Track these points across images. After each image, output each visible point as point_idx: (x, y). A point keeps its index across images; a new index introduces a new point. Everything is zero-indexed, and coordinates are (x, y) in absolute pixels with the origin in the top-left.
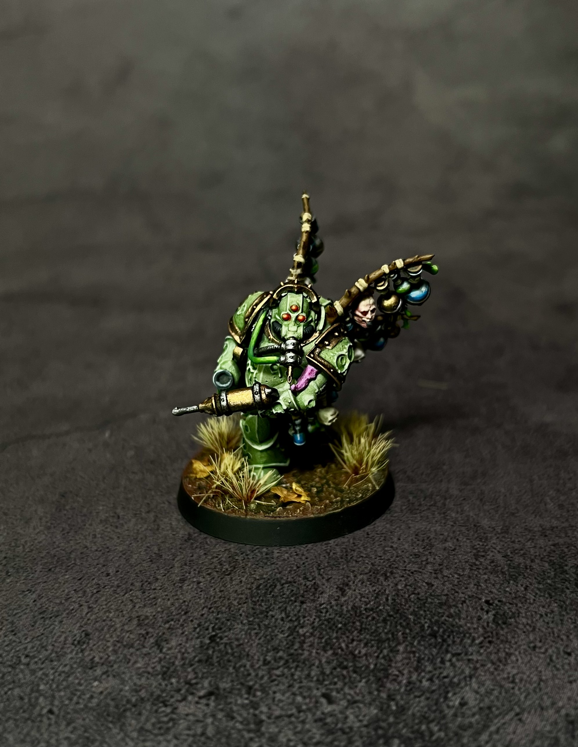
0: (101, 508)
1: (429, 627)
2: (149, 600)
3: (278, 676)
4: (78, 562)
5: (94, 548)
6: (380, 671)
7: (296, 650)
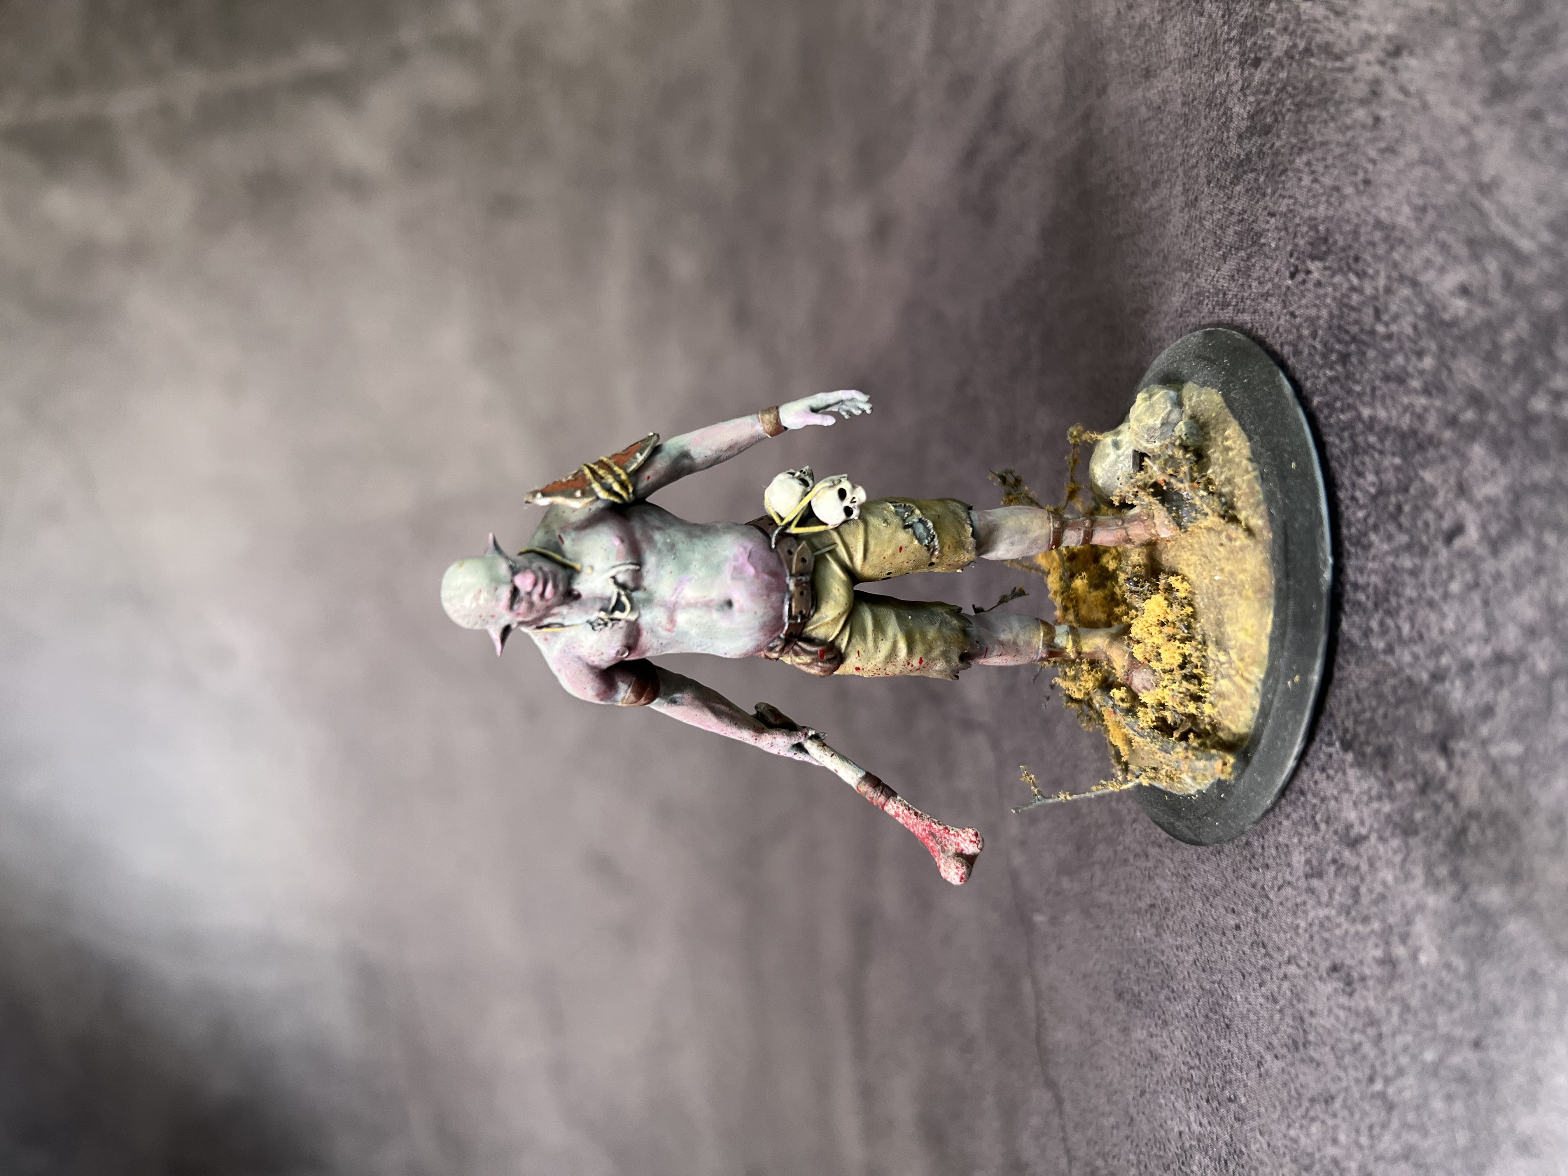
0: (1139, 934)
1: (1331, 368)
2: (1280, 858)
3: (1413, 626)
4: (1217, 977)
5: (1197, 948)
6: (1404, 445)
7: (1368, 597)
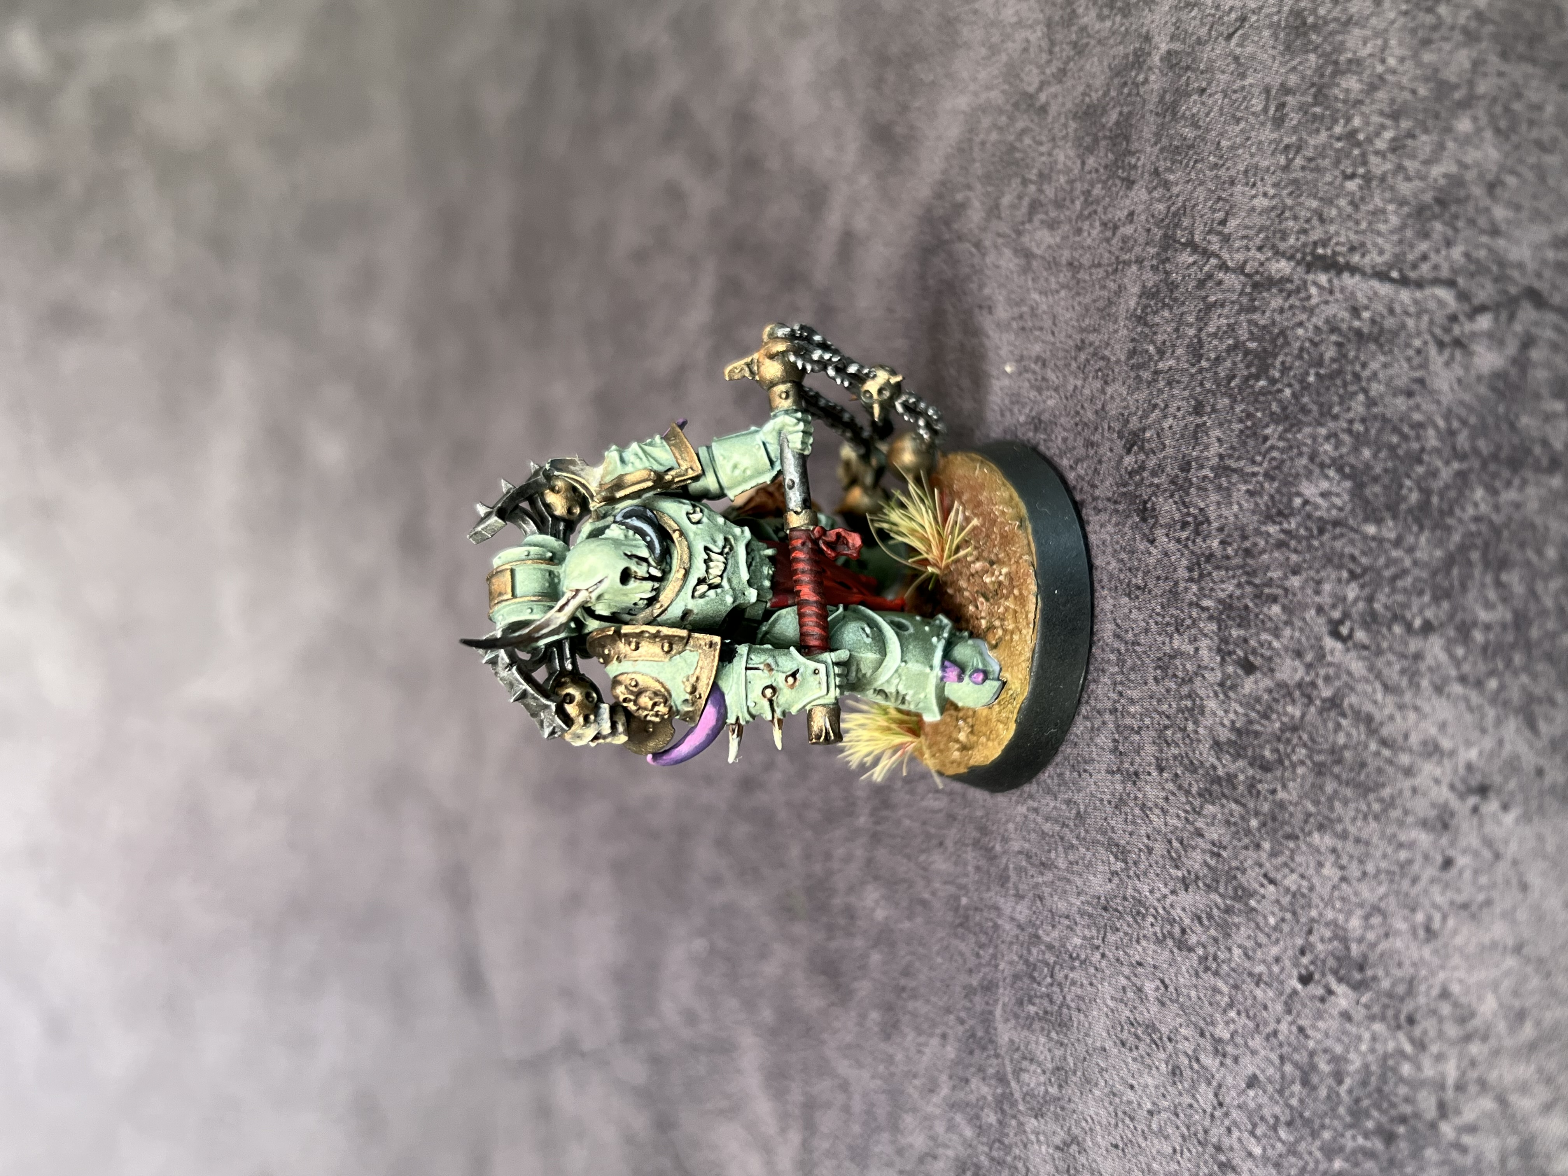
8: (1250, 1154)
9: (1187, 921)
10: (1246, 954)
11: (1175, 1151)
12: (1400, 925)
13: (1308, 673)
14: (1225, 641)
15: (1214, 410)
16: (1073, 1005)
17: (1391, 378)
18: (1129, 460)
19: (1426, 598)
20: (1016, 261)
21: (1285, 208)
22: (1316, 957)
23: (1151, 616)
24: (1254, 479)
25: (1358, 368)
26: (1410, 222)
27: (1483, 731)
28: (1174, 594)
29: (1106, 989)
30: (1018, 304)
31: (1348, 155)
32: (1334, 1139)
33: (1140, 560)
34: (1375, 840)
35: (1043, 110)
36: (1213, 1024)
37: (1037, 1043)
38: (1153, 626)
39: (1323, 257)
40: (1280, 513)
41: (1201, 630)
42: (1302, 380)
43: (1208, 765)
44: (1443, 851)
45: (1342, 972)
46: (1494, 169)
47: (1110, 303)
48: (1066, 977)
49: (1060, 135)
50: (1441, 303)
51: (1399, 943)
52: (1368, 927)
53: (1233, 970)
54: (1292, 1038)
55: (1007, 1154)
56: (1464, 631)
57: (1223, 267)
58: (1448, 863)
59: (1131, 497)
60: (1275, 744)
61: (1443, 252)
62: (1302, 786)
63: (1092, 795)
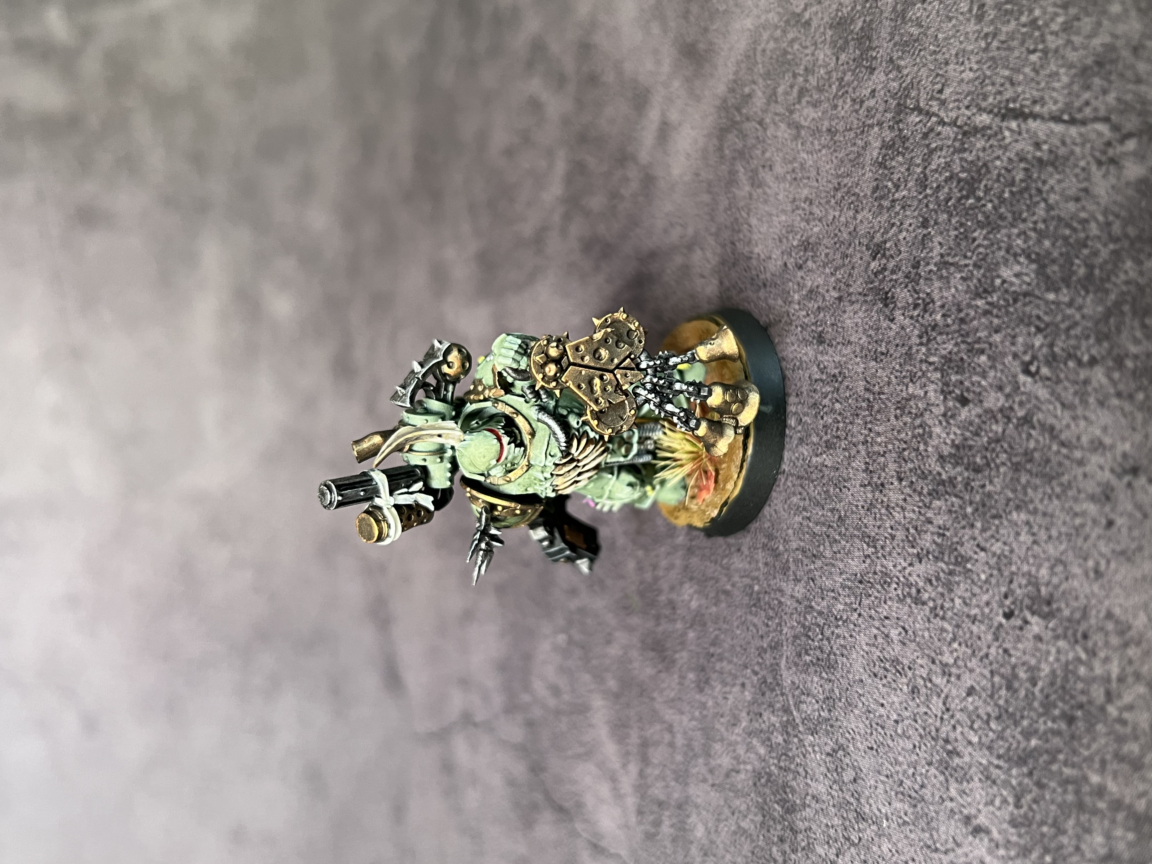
8: (970, 743)
9: (921, 584)
10: (965, 603)
11: (915, 746)
12: (1076, 570)
13: (1007, 401)
14: (947, 384)
15: (936, 223)
16: (838, 652)
17: (1064, 189)
18: (874, 265)
19: (1092, 341)
20: (789, 131)
21: (986, 77)
22: (1016, 599)
23: (892, 373)
24: (966, 269)
25: (1040, 185)
26: (1076, 80)
27: (1134, 429)
28: (909, 355)
29: (863, 639)
30: (791, 162)
31: (1031, 36)
32: (1031, 725)
33: (883, 334)
34: (1057, 513)
35: (808, 23)
36: (941, 654)
37: (812, 681)
38: (894, 380)
39: (1013, 110)
40: (985, 291)
41: (929, 379)
42: (1000, 197)
43: (935, 472)
44: (1106, 516)
45: (1035, 607)
46: (1137, 36)
47: (859, 155)
48: (833, 633)
49: (820, 40)
50: (1100, 134)
51: (1076, 583)
52: (1053, 573)
53: (956, 614)
54: (1000, 657)
55: (791, 763)
56: (1119, 362)
57: (942, 122)
58: (1110, 524)
59: (877, 291)
60: (984, 452)
61: (1101, 98)
62: (1004, 481)
63: (850, 503)
